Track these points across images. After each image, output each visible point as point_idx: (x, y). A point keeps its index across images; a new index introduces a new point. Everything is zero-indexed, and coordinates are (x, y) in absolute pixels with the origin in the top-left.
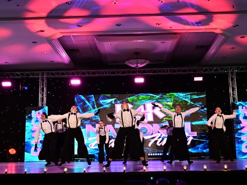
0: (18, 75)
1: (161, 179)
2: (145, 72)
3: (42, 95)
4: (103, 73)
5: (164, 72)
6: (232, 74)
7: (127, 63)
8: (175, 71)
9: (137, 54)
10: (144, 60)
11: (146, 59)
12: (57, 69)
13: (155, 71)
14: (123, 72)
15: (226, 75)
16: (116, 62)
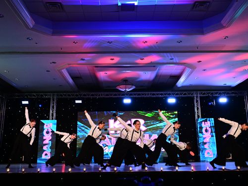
0: (34, 96)
1: (145, 177)
2: (131, 95)
3: (53, 111)
4: (99, 95)
5: (146, 95)
6: (197, 97)
7: (118, 88)
8: (154, 94)
9: (126, 82)
10: (131, 86)
11: (132, 85)
12: (65, 92)
13: (139, 95)
14: (115, 95)
15: (193, 99)
16: (109, 87)
